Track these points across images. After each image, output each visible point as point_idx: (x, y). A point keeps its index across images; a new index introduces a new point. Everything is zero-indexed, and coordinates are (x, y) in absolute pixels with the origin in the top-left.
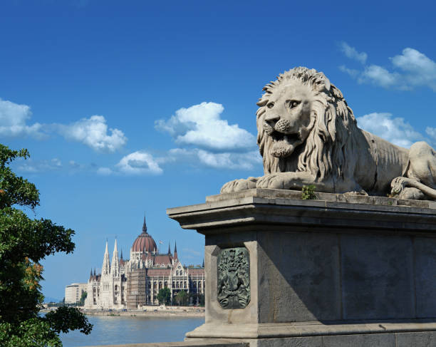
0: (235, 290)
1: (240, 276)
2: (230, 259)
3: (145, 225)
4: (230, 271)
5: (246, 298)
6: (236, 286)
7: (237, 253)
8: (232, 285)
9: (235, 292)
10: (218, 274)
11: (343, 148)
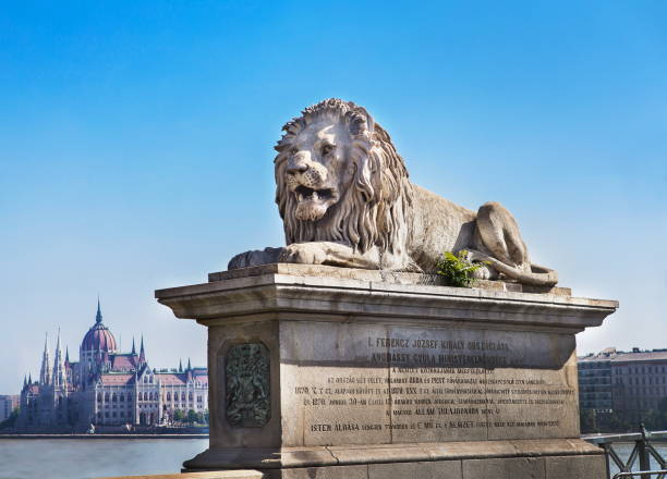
0: (250, 402)
1: (257, 384)
2: (242, 359)
3: (99, 313)
4: (242, 376)
5: (265, 413)
6: (250, 397)
7: (252, 352)
8: (246, 397)
9: (249, 405)
10: (227, 379)
11: (391, 209)
